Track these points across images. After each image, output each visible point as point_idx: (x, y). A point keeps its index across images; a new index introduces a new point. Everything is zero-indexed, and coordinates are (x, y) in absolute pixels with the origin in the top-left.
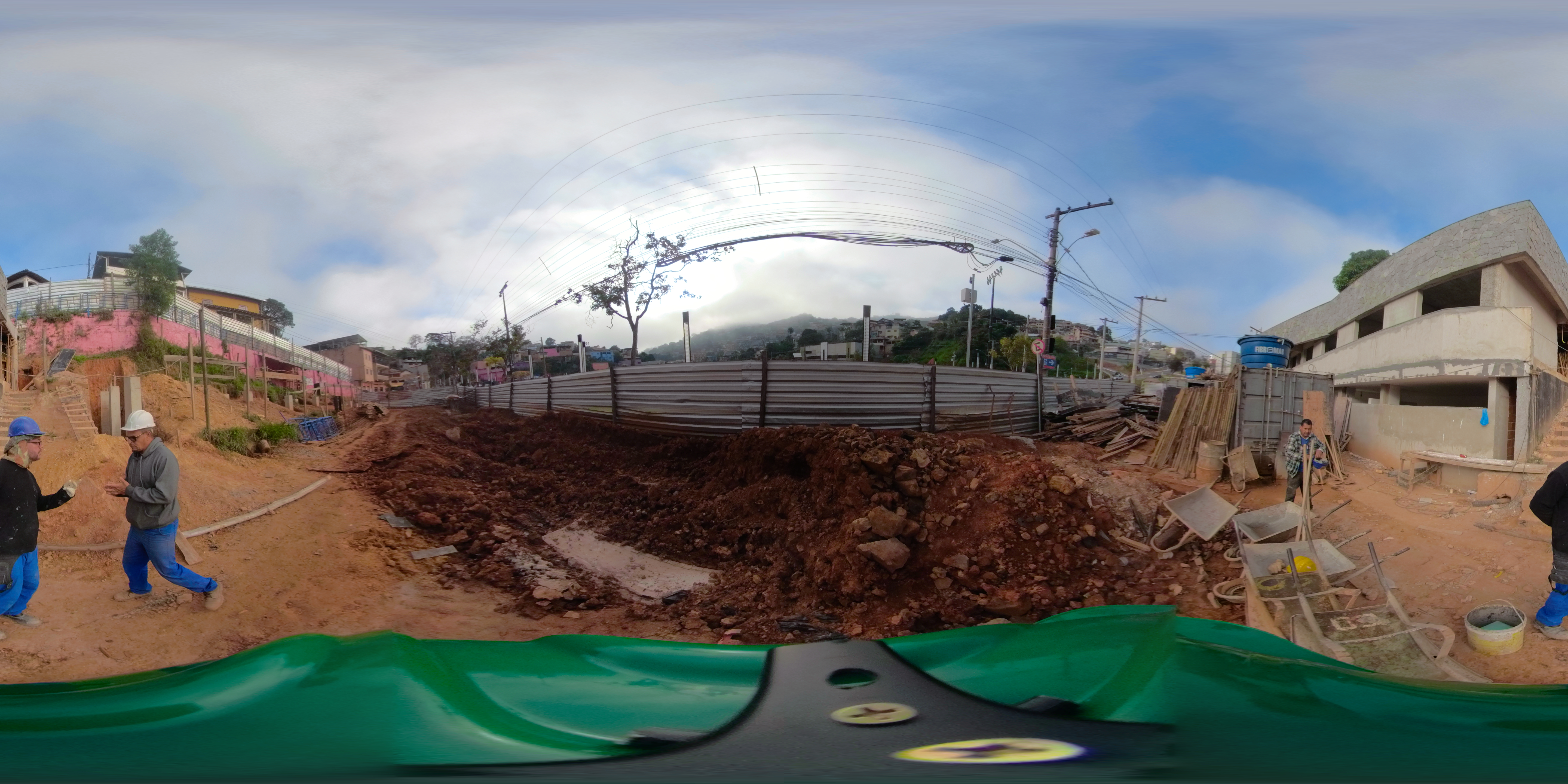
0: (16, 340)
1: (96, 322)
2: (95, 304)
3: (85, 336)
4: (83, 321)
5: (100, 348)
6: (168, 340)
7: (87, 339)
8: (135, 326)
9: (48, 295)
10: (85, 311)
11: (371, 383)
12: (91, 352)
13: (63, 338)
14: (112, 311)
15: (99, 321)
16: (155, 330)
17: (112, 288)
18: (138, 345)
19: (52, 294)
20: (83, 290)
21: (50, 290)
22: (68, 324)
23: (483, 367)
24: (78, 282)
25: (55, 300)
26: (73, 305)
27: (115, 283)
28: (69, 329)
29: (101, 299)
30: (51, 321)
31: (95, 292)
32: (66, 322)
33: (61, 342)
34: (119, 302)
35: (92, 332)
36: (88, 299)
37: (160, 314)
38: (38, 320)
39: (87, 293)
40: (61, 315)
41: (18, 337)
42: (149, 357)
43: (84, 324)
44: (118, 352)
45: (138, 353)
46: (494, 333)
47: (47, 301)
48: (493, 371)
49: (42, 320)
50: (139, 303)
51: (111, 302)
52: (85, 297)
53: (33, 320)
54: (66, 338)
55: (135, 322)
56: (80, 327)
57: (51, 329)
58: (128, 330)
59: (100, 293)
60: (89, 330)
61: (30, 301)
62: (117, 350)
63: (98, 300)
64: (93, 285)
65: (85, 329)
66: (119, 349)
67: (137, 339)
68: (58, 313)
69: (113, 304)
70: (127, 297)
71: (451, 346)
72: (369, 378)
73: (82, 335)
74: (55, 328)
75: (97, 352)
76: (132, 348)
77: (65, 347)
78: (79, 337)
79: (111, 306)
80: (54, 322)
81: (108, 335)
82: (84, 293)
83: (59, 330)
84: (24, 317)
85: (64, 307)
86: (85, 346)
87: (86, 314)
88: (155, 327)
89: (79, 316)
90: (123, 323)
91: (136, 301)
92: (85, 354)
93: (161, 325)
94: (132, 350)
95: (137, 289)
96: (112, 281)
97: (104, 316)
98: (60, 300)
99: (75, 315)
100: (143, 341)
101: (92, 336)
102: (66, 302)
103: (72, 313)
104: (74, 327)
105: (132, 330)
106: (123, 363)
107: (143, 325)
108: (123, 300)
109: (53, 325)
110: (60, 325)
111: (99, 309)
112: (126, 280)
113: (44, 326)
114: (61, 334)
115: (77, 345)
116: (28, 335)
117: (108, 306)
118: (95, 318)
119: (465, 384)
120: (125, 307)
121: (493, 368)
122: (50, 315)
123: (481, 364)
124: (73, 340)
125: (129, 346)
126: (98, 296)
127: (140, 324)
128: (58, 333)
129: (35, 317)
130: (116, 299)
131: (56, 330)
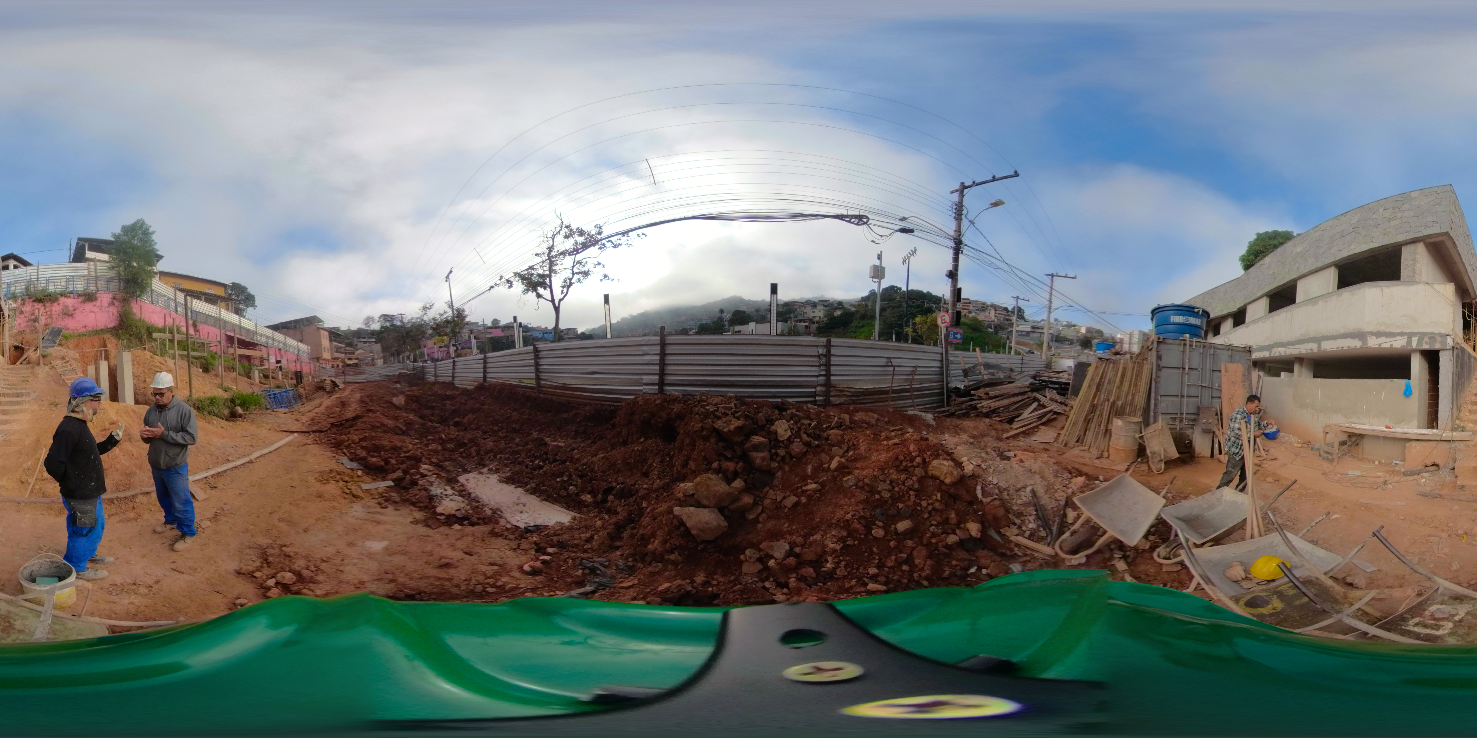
0: (7, 318)
1: (81, 302)
2: (80, 286)
3: (72, 315)
4: (70, 302)
5: (85, 327)
6: (147, 320)
7: (73, 317)
8: (117, 307)
9: (36, 277)
10: (71, 293)
11: (328, 360)
12: (77, 330)
13: (51, 317)
14: (96, 293)
15: (84, 302)
16: (135, 311)
17: (96, 272)
18: (120, 325)
19: (40, 276)
20: (69, 273)
21: (38, 272)
22: (55, 304)
23: (431, 346)
24: (64, 266)
25: (43, 282)
26: (60, 287)
27: (98, 267)
28: (56, 308)
29: (86, 281)
30: (40, 301)
31: (80, 275)
32: (54, 302)
33: (49, 320)
34: (102, 285)
35: (77, 312)
36: (73, 281)
37: (139, 296)
38: (27, 300)
39: (73, 276)
40: (49, 295)
41: (9, 316)
42: (130, 335)
43: (70, 304)
44: (102, 330)
45: (120, 331)
46: (441, 315)
47: (36, 282)
48: (441, 349)
49: (31, 300)
50: (120, 286)
51: (94, 285)
52: (70, 280)
53: (22, 300)
54: (54, 317)
55: (117, 303)
56: (66, 307)
57: (40, 309)
58: (111, 310)
59: (84, 276)
60: (75, 310)
61: (19, 282)
62: (100, 328)
63: (83, 283)
64: (78, 269)
65: (71, 309)
66: (103, 327)
67: (118, 319)
68: (46, 294)
69: (97, 287)
70: (109, 281)
71: (403, 326)
72: (327, 355)
73: (68, 314)
74: (43, 307)
75: (82, 330)
76: (114, 327)
77: (53, 325)
78: (66, 316)
79: (95, 288)
80: (42, 302)
81: (92, 315)
82: (70, 276)
83: (47, 310)
84: (14, 297)
85: (51, 289)
86: (72, 325)
87: (72, 295)
88: (135, 308)
89: (65, 297)
90: (105, 304)
91: (117, 284)
92: (71, 332)
93: (141, 306)
94: (114, 328)
95: (119, 273)
96: (95, 265)
97: (89, 297)
98: (48, 281)
99: (62, 296)
100: (125, 321)
101: (78, 315)
102: (53, 284)
103: (59, 294)
104: (61, 307)
105: (114, 311)
106: (107, 340)
107: (124, 306)
108: (106, 283)
109: (41, 304)
110: (48, 304)
111: (85, 290)
112: (108, 265)
113: (33, 306)
114: (49, 313)
115: (63, 324)
116: (18, 313)
117: (92, 288)
118: (80, 299)
119: (415, 361)
120: (108, 290)
121: (441, 347)
122: (39, 296)
123: (430, 343)
124: (60, 319)
125: (112, 325)
127: (122, 305)
128: (46, 312)
129: (24, 297)
130: (99, 282)
131: (45, 309)
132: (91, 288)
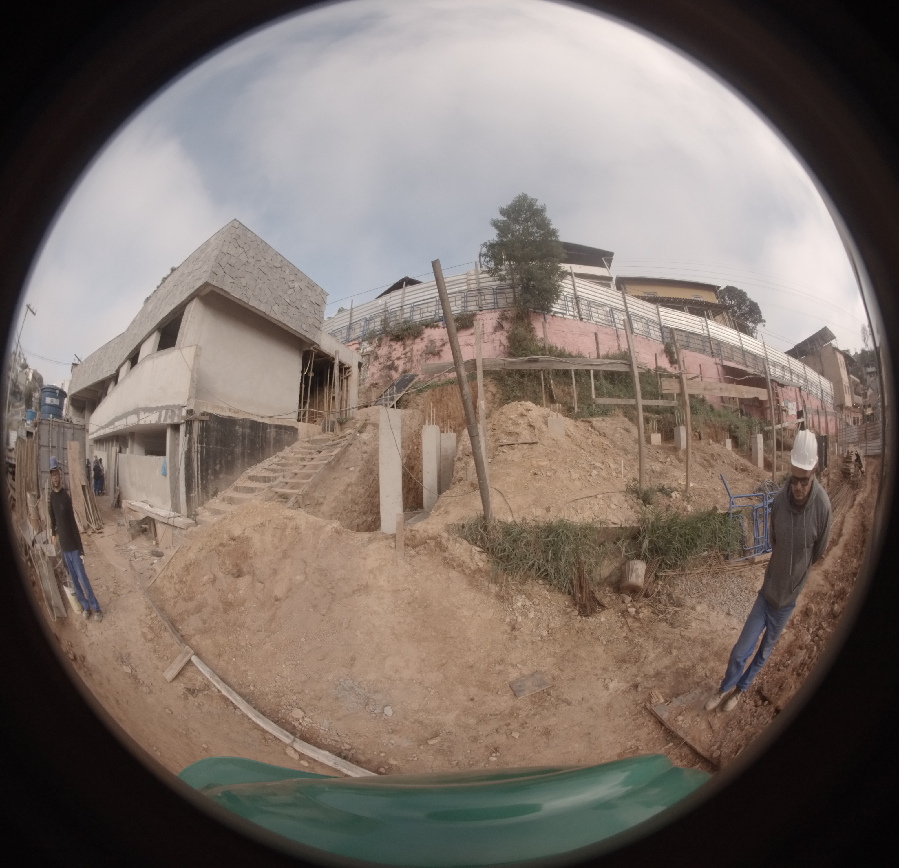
0: (354, 368)
3: (438, 353)
4: (438, 333)
7: (440, 357)
8: (507, 332)
9: (399, 304)
10: (442, 320)
13: (411, 360)
17: (477, 283)
22: (418, 340)
25: (409, 310)
26: (428, 314)
28: (419, 346)
29: (465, 300)
30: (398, 338)
31: (455, 292)
32: (415, 338)
33: (407, 365)
34: (487, 300)
38: (385, 339)
40: (411, 328)
41: (360, 364)
43: (437, 338)
47: (398, 312)
49: (390, 338)
50: (513, 298)
51: (474, 303)
53: (379, 340)
54: (415, 359)
55: (506, 325)
56: (432, 342)
57: (398, 349)
58: (497, 338)
59: (462, 292)
60: (443, 345)
61: (379, 315)
63: (459, 302)
64: (455, 283)
65: (438, 344)
67: (508, 351)
68: (405, 327)
69: (477, 305)
70: (497, 292)
73: (433, 353)
74: (402, 347)
77: (412, 372)
78: (430, 355)
79: (475, 307)
80: (402, 339)
83: (407, 349)
84: (370, 337)
85: (417, 318)
87: (442, 324)
88: (538, 329)
89: (431, 327)
90: (489, 329)
91: (510, 296)
97: (466, 322)
98: (414, 308)
99: (427, 326)
102: (419, 312)
103: (423, 325)
104: (425, 343)
105: (502, 338)
107: (517, 328)
108: (492, 297)
109: (400, 343)
110: (408, 342)
111: (459, 313)
113: (391, 346)
114: (409, 354)
116: (372, 359)
120: (494, 306)
122: (395, 332)
124: (422, 361)
126: (459, 298)
127: (514, 326)
128: (405, 354)
129: (381, 336)
130: (483, 297)
131: (404, 349)
132: (471, 308)
